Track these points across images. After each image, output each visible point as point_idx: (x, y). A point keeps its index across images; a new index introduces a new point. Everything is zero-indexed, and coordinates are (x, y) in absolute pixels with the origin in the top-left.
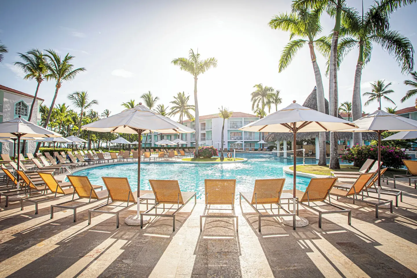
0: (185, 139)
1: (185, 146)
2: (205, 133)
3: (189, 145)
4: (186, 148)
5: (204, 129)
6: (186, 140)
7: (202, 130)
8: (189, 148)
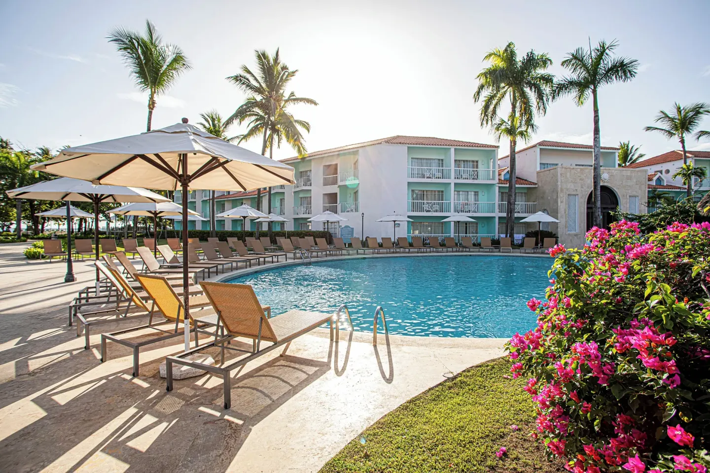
0: (278, 210)
1: (278, 229)
2: (336, 194)
3: (289, 227)
4: (282, 234)
5: (334, 182)
6: (282, 213)
7: (326, 183)
8: (289, 235)
